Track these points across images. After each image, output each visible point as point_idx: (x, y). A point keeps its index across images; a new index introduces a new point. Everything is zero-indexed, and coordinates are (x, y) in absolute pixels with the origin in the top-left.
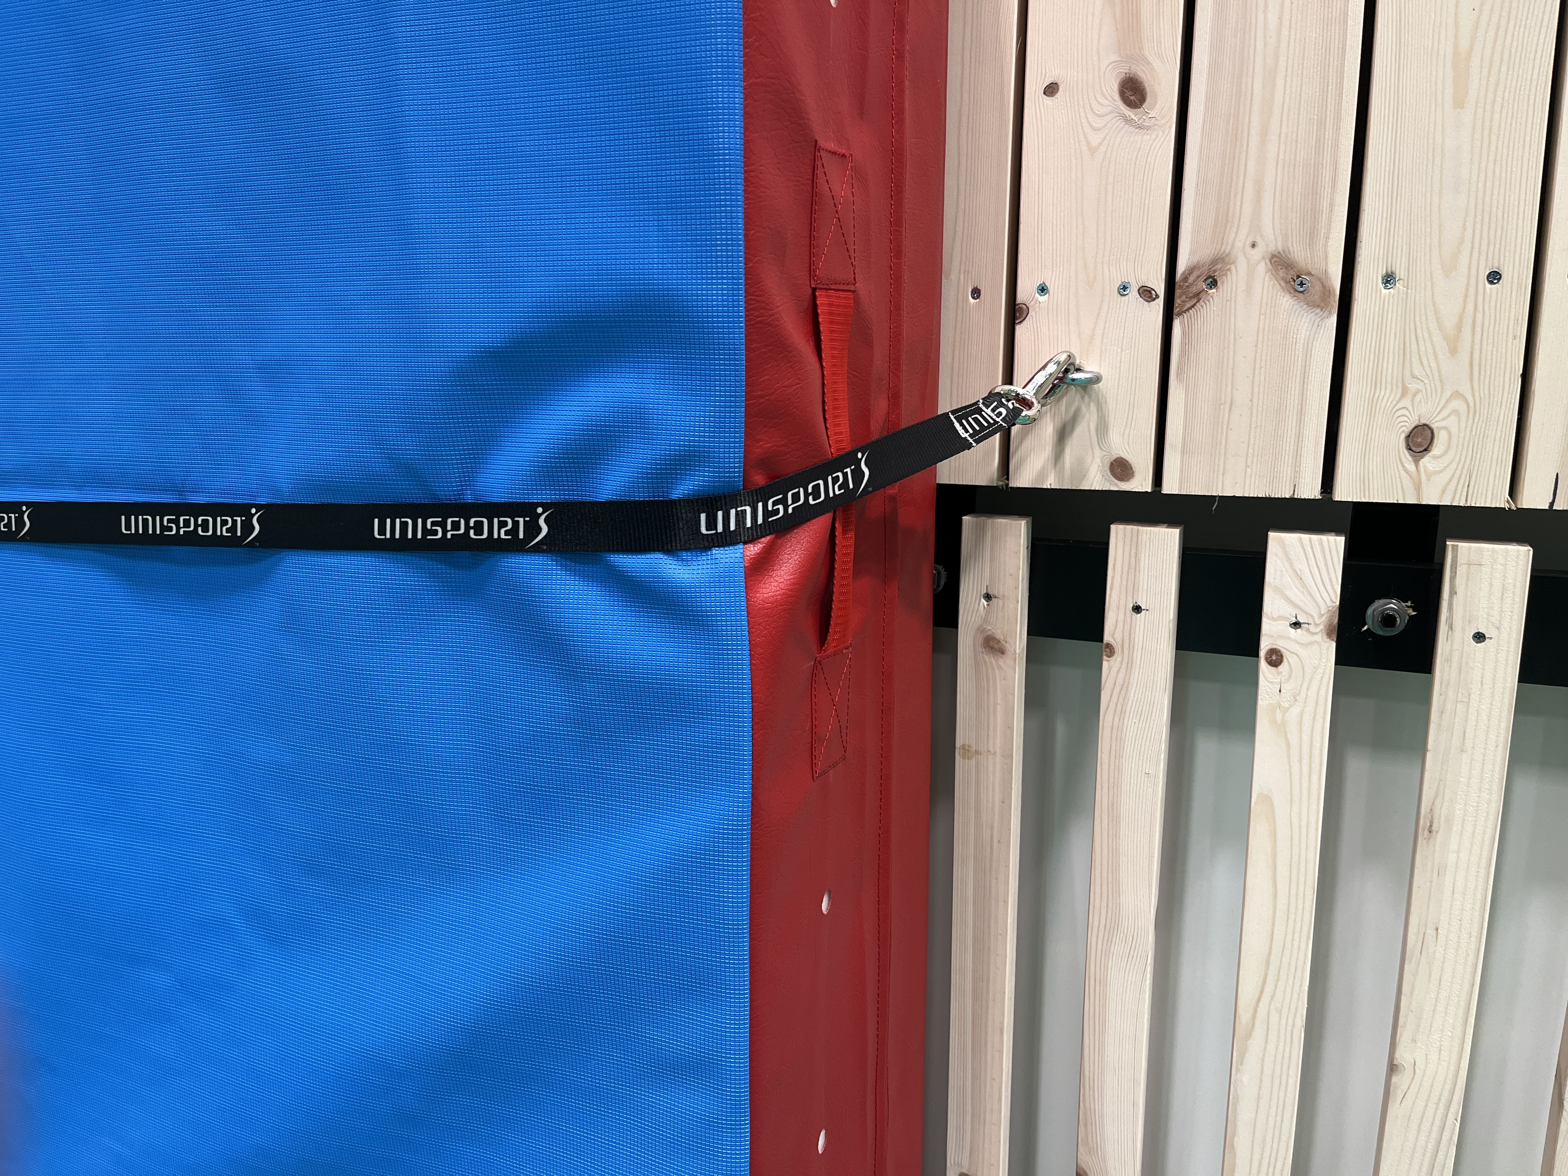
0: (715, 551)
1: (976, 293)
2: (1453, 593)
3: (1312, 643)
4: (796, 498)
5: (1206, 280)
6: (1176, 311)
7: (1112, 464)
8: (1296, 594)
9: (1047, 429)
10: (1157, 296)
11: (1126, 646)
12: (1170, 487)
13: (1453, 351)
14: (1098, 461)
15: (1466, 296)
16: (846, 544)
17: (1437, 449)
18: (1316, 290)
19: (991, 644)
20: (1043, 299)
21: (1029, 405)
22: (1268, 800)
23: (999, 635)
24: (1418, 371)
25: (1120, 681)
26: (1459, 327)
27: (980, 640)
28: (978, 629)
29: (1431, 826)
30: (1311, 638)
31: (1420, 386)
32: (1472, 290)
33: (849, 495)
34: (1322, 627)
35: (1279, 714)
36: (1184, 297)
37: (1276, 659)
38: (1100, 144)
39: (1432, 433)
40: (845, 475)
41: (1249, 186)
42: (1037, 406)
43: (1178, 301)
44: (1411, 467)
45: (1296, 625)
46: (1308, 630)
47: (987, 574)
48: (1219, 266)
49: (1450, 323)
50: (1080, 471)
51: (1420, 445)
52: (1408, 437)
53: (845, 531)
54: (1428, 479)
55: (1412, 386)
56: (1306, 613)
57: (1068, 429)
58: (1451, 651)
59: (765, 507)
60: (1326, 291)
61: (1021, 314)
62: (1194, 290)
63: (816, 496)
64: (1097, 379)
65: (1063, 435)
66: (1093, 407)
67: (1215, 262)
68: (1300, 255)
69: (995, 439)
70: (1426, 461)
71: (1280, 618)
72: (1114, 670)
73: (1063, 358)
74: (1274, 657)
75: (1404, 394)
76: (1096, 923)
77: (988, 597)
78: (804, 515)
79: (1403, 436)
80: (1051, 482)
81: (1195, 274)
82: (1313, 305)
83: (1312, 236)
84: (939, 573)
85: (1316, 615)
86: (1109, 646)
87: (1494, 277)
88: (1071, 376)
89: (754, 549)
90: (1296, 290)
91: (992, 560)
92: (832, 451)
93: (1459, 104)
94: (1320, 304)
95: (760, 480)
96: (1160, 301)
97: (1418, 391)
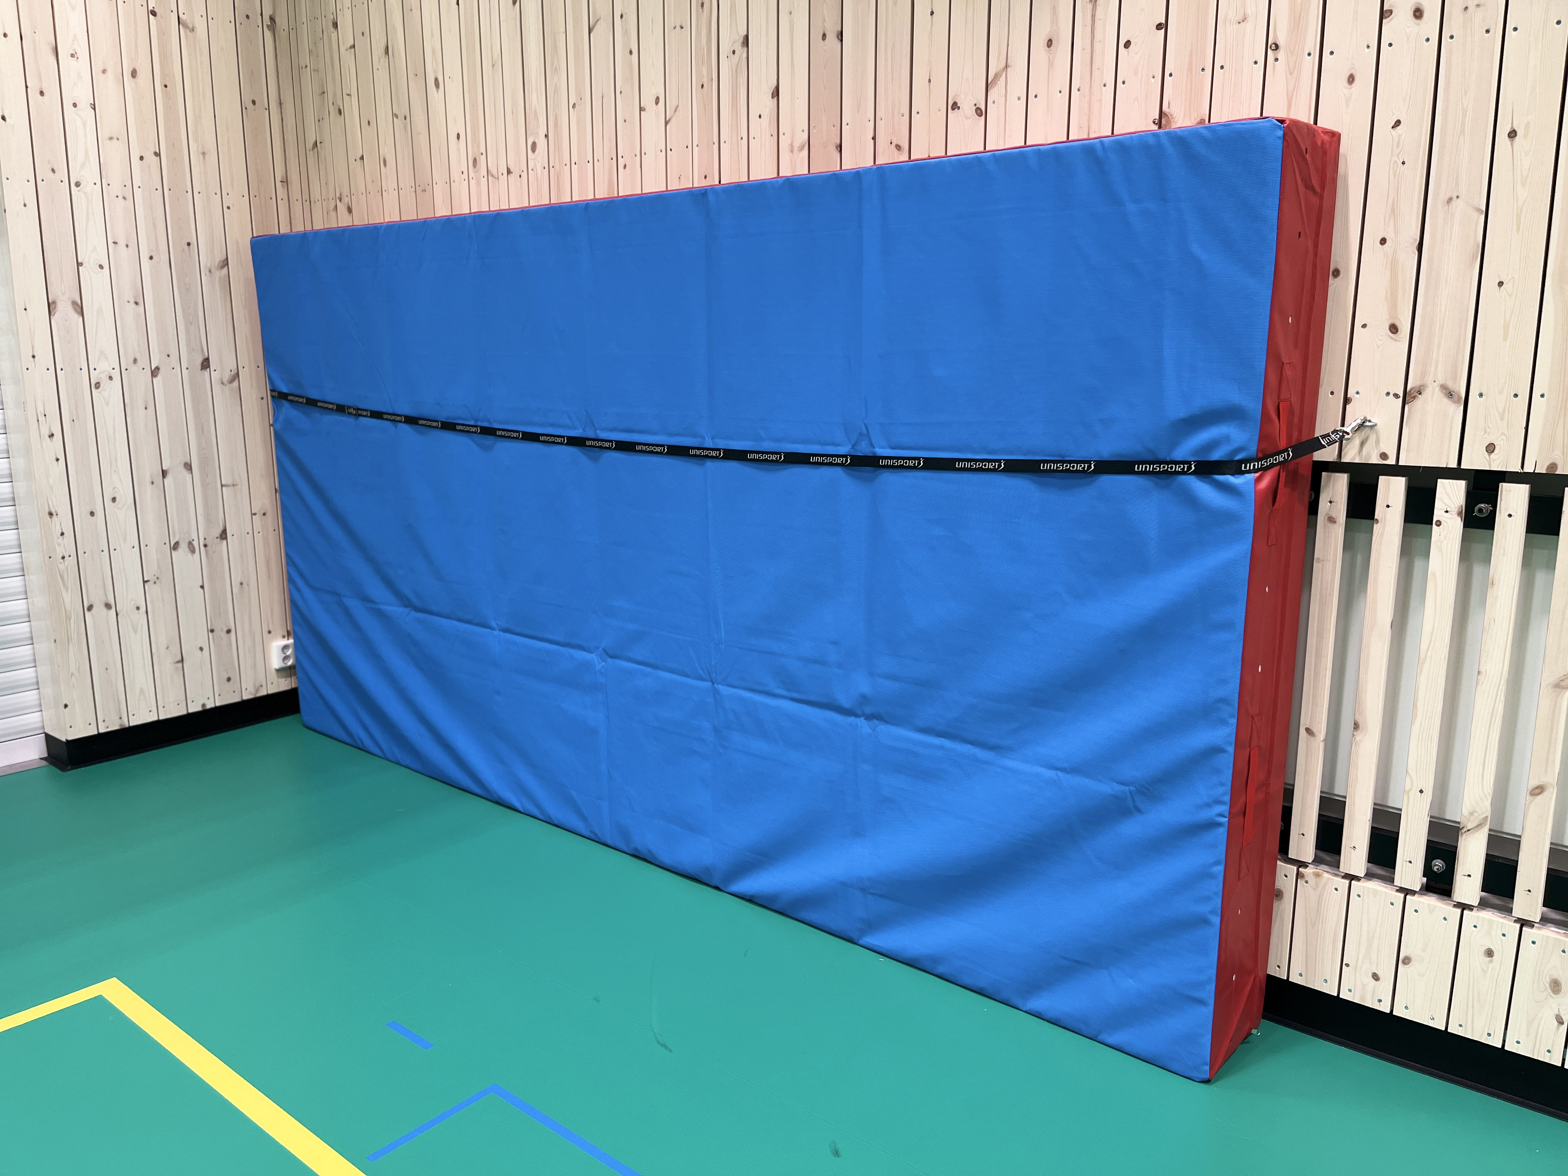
0: (1246, 475)
1: (1332, 393)
2: (1501, 500)
3: (1452, 518)
4: (1270, 461)
5: (1417, 392)
6: (1406, 402)
7: (1381, 455)
8: (1447, 500)
9: (1357, 442)
10: (1400, 397)
11: (1383, 520)
12: (1402, 463)
13: (1502, 419)
14: (1375, 453)
15: (1506, 402)
16: (1283, 475)
17: (1496, 451)
18: (1456, 398)
19: (1331, 519)
20: (1357, 396)
21: (1348, 434)
22: (1434, 575)
23: (1334, 516)
24: (1490, 425)
25: (1380, 532)
26: (1504, 411)
27: (1326, 518)
28: (1326, 514)
29: (1493, 583)
30: (1451, 516)
31: (1490, 430)
32: (1508, 399)
33: (1285, 461)
34: (1456, 512)
35: (1439, 543)
36: (1409, 398)
37: (1439, 523)
38: (1381, 345)
39: (1495, 446)
40: (1285, 455)
41: (1433, 362)
42: (1351, 434)
43: (1407, 399)
44: (1488, 458)
45: (1447, 512)
46: (1451, 513)
47: (1330, 494)
48: (1422, 388)
49: (1501, 411)
50: (1369, 457)
51: (1491, 450)
52: (1486, 447)
53: (1283, 472)
54: (1493, 462)
55: (1488, 431)
56: (1450, 507)
57: (1365, 442)
58: (1500, 520)
59: (1261, 463)
60: (1459, 398)
61: (1349, 401)
62: (1413, 395)
63: (1276, 460)
64: (1376, 425)
65: (1362, 444)
66: (1374, 434)
67: (1420, 386)
68: (1450, 385)
69: (1336, 445)
70: (1493, 455)
71: (1441, 509)
72: (1379, 528)
73: (1362, 418)
74: (1438, 523)
75: (1485, 432)
76: (1366, 624)
77: (1331, 502)
78: (1272, 466)
79: (1485, 447)
80: (1357, 461)
81: (1414, 390)
82: (1455, 402)
83: (1455, 379)
84: (1311, 494)
85: (1454, 509)
86: (1376, 520)
87: (1516, 396)
88: (1366, 424)
89: (1257, 475)
90: (1449, 397)
91: (1333, 487)
92: (1281, 447)
93: (1505, 339)
94: (1458, 402)
95: (1260, 455)
96: (1401, 399)
97: (1490, 432)
